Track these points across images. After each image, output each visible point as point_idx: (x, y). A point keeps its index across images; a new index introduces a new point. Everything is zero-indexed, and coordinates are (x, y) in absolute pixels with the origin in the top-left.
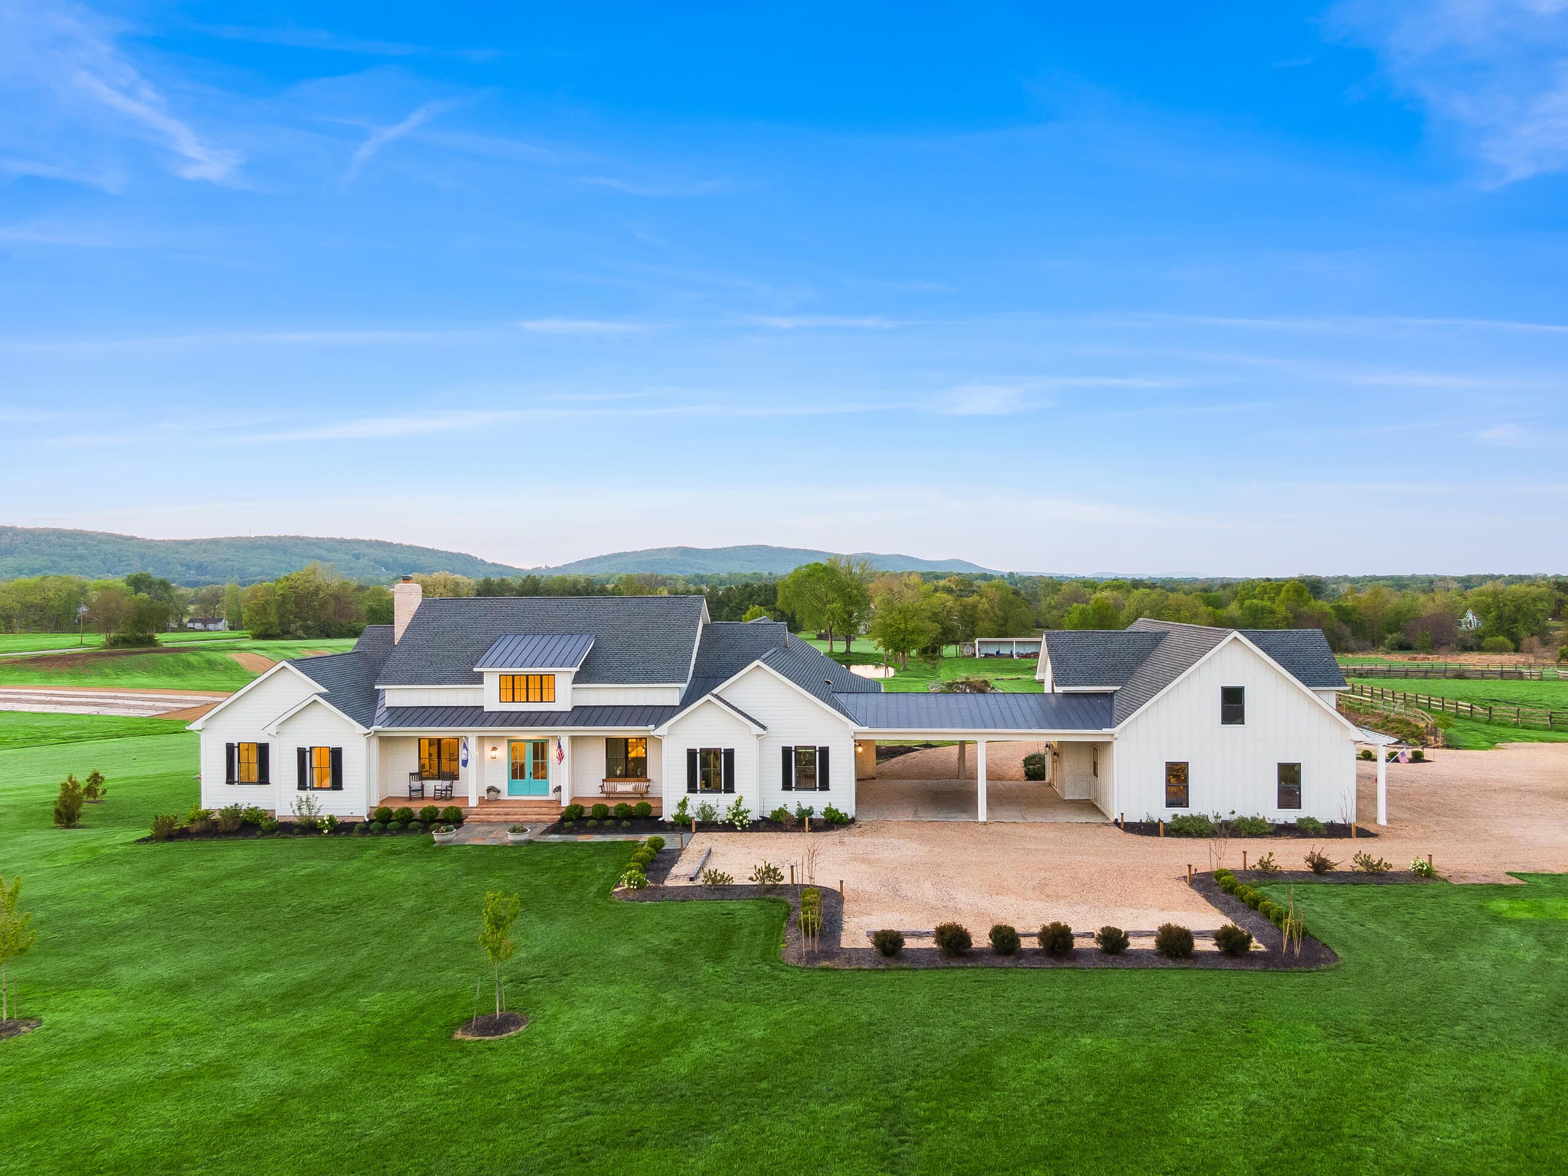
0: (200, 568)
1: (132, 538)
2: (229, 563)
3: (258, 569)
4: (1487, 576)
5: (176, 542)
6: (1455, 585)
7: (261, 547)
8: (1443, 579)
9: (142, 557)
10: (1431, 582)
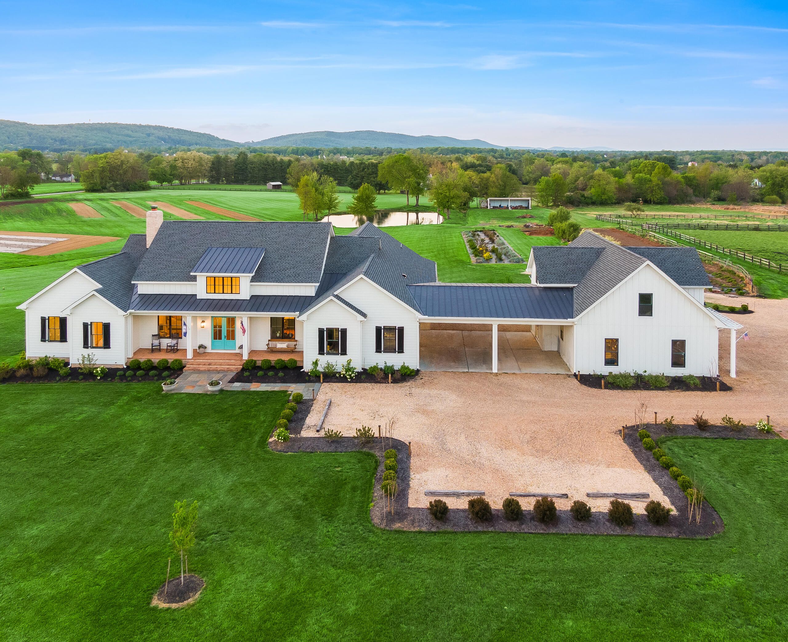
0: (62, 141)
1: (25, 124)
2: (78, 138)
3: (94, 142)
4: (763, 152)
5: (49, 126)
6: (745, 158)
7: (96, 129)
8: (739, 153)
9: (30, 135)
10: (733, 156)
